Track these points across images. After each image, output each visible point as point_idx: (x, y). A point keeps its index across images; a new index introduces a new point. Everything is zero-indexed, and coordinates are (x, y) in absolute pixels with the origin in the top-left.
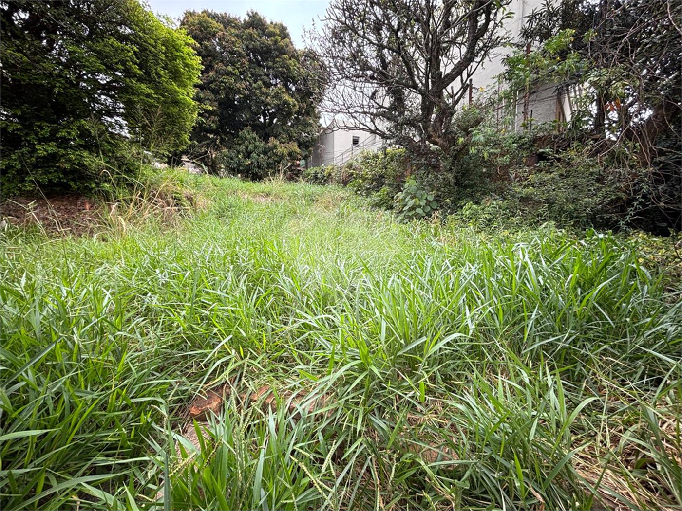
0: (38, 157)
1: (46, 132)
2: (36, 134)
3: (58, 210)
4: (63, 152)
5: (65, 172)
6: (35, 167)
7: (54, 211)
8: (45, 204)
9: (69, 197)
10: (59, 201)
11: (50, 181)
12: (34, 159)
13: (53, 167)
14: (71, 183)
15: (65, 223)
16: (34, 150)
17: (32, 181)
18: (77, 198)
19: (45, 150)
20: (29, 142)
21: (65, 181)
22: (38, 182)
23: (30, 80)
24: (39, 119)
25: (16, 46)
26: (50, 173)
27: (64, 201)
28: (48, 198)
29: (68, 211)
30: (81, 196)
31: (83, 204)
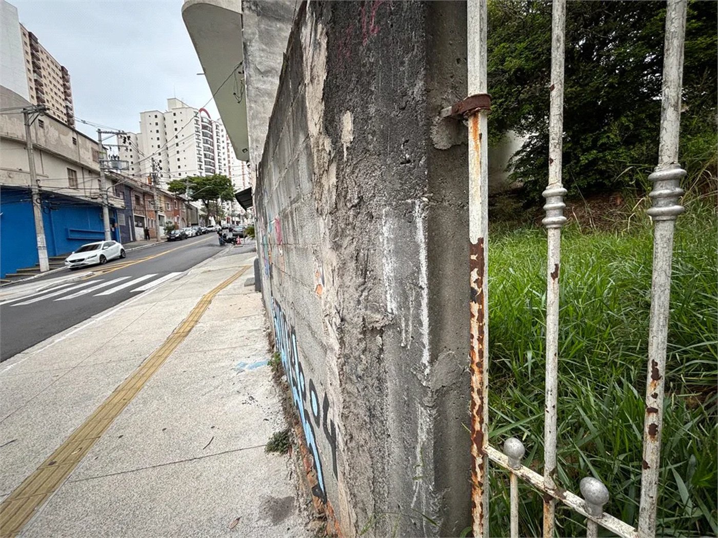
0: (581, 166)
1: (589, 143)
2: (581, 147)
3: (593, 207)
4: (601, 155)
5: (602, 173)
6: (578, 174)
7: (589, 209)
8: (583, 204)
9: (603, 194)
10: (594, 200)
11: (589, 183)
12: (578, 169)
13: (592, 171)
14: (606, 182)
15: (598, 219)
16: (579, 161)
17: (575, 187)
18: (610, 195)
19: (587, 159)
20: (575, 154)
21: (601, 180)
22: (579, 186)
23: (580, 103)
24: (585, 132)
25: (574, 80)
26: (590, 176)
27: (597, 199)
28: (586, 199)
29: (601, 208)
30: (614, 191)
31: (616, 199)
